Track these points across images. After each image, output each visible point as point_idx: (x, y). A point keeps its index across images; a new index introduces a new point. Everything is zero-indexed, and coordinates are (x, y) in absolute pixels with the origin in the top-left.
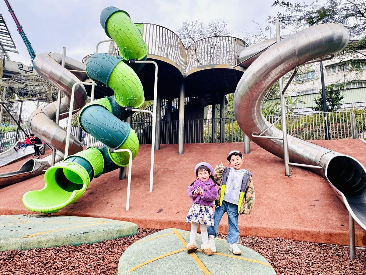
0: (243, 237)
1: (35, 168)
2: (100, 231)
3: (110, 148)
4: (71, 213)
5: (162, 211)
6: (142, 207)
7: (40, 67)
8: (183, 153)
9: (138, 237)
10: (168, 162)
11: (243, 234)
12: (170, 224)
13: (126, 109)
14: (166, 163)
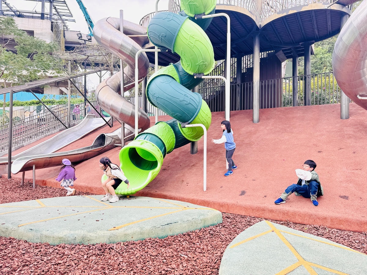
0: (357, 233)
1: (107, 142)
2: (184, 221)
3: (181, 123)
4: (148, 192)
5: (245, 193)
6: (221, 187)
7: (100, 36)
8: (259, 121)
9: (224, 226)
10: (241, 133)
11: (356, 229)
12: (258, 210)
13: (195, 77)
14: (240, 134)
